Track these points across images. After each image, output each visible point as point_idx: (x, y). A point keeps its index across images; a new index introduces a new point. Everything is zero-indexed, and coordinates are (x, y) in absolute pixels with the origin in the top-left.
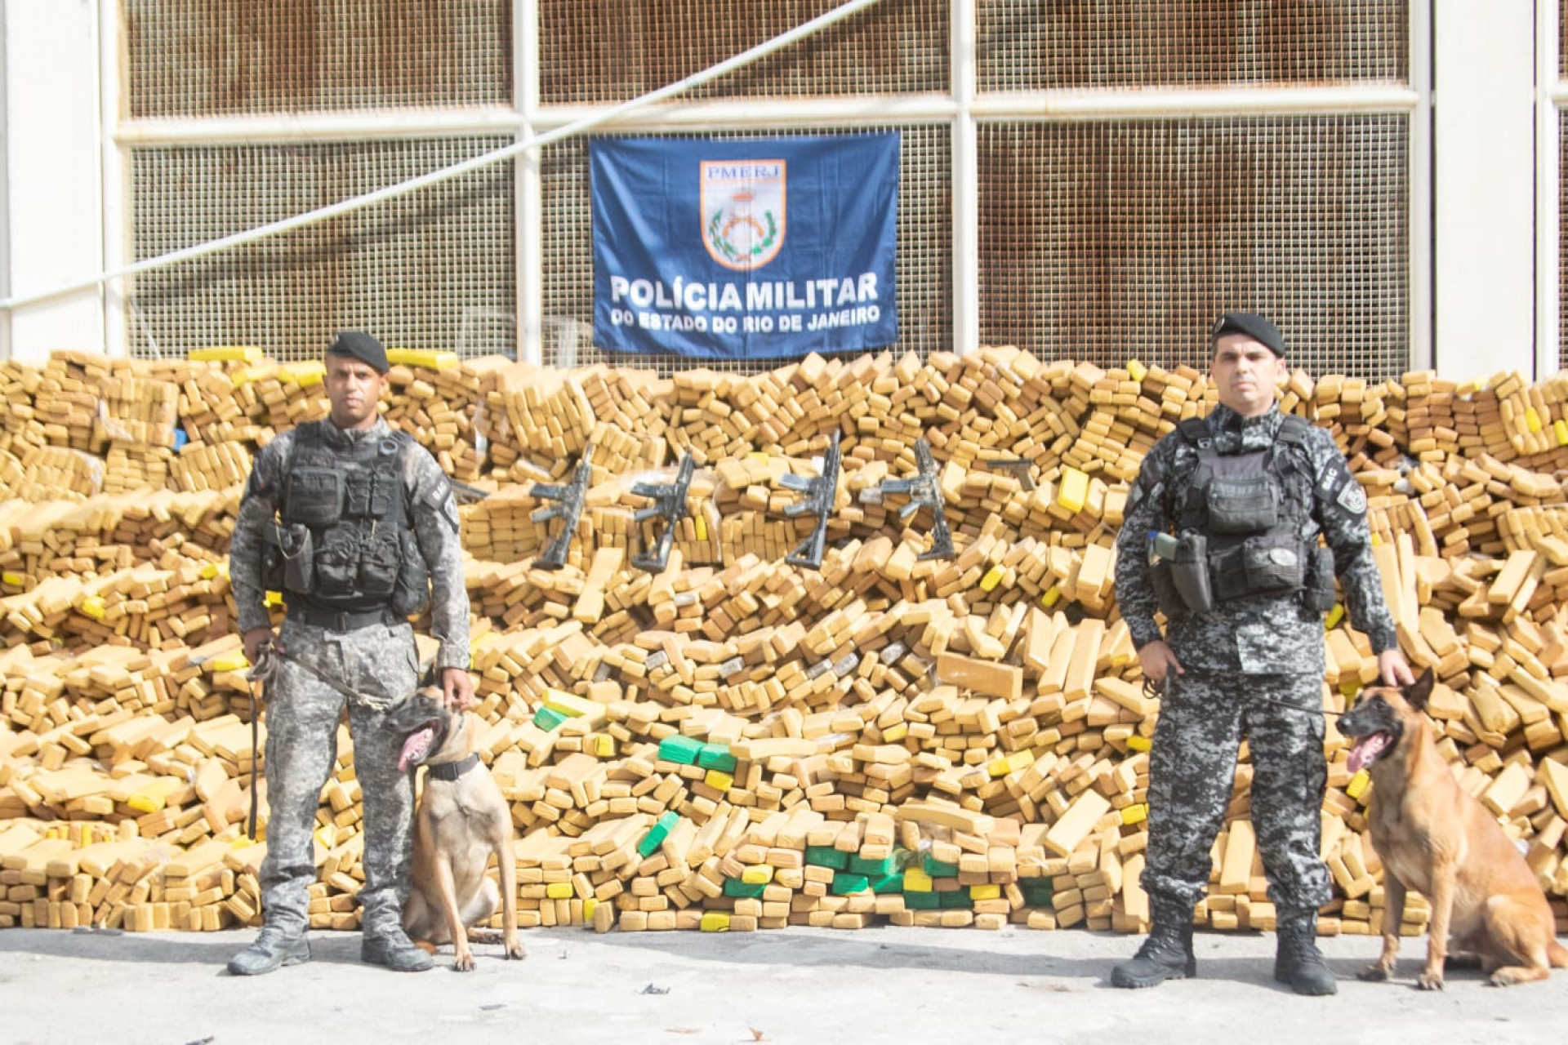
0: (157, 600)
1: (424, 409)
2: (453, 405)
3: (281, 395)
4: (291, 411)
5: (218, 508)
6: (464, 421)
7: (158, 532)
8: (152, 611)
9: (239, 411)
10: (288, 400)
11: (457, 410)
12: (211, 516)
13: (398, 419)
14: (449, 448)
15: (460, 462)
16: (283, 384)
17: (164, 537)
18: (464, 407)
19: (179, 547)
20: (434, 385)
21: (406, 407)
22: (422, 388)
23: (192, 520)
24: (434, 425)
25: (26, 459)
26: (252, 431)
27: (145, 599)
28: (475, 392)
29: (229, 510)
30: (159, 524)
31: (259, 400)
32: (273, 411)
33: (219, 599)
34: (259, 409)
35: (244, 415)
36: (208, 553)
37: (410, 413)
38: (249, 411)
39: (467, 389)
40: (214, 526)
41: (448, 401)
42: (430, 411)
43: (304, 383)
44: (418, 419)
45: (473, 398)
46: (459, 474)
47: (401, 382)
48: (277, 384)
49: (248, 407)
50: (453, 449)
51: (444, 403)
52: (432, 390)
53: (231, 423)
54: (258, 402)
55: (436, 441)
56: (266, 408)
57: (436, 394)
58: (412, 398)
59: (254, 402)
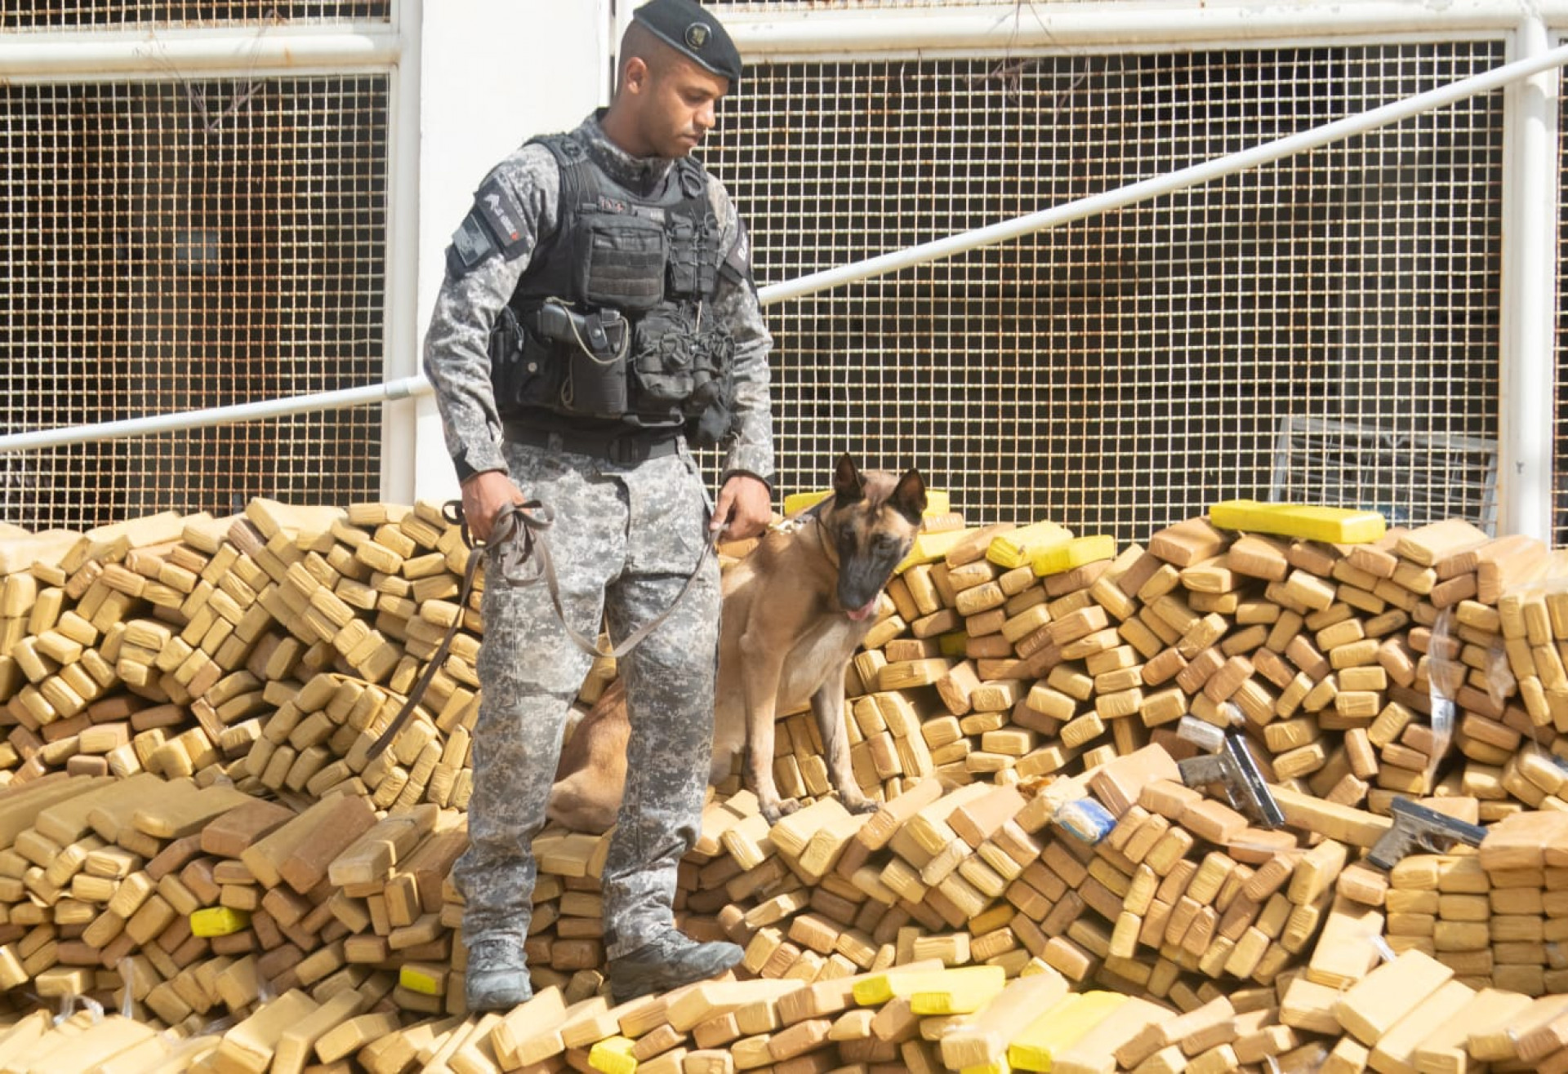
1: (1311, 635)
2: (1375, 626)
3: (994, 594)
4: (1015, 629)
5: (874, 842)
6: (1404, 662)
7: (739, 890)
9: (902, 626)
10: (1008, 606)
11: (1383, 638)
12: (856, 856)
13: (1249, 654)
14: (1367, 722)
15: (1392, 751)
16: (999, 570)
17: (750, 902)
18: (1403, 631)
19: (785, 924)
20: (1331, 580)
21: (1270, 627)
22: (1307, 586)
23: (815, 865)
24: (1334, 672)
25: (445, 718)
26: (930, 671)
27: (727, 1045)
28: (1426, 598)
29: (898, 847)
30: (741, 872)
31: (945, 602)
32: (974, 628)
33: (890, 1054)
34: (945, 622)
35: (908, 634)
36: (847, 940)
37: (1277, 640)
38: (921, 626)
39: (1410, 593)
40: (864, 880)
41: (1364, 616)
42: (1324, 638)
43: (1042, 570)
44: (1293, 655)
45: (1423, 612)
46: (1387, 779)
47: (1258, 572)
48: (985, 570)
49: (921, 616)
50: (1377, 724)
51: (1356, 622)
52: (1328, 593)
53: (883, 648)
54: (942, 607)
55: (1338, 705)
56: (960, 621)
57: (1336, 601)
58: (1283, 609)
59: (934, 606)
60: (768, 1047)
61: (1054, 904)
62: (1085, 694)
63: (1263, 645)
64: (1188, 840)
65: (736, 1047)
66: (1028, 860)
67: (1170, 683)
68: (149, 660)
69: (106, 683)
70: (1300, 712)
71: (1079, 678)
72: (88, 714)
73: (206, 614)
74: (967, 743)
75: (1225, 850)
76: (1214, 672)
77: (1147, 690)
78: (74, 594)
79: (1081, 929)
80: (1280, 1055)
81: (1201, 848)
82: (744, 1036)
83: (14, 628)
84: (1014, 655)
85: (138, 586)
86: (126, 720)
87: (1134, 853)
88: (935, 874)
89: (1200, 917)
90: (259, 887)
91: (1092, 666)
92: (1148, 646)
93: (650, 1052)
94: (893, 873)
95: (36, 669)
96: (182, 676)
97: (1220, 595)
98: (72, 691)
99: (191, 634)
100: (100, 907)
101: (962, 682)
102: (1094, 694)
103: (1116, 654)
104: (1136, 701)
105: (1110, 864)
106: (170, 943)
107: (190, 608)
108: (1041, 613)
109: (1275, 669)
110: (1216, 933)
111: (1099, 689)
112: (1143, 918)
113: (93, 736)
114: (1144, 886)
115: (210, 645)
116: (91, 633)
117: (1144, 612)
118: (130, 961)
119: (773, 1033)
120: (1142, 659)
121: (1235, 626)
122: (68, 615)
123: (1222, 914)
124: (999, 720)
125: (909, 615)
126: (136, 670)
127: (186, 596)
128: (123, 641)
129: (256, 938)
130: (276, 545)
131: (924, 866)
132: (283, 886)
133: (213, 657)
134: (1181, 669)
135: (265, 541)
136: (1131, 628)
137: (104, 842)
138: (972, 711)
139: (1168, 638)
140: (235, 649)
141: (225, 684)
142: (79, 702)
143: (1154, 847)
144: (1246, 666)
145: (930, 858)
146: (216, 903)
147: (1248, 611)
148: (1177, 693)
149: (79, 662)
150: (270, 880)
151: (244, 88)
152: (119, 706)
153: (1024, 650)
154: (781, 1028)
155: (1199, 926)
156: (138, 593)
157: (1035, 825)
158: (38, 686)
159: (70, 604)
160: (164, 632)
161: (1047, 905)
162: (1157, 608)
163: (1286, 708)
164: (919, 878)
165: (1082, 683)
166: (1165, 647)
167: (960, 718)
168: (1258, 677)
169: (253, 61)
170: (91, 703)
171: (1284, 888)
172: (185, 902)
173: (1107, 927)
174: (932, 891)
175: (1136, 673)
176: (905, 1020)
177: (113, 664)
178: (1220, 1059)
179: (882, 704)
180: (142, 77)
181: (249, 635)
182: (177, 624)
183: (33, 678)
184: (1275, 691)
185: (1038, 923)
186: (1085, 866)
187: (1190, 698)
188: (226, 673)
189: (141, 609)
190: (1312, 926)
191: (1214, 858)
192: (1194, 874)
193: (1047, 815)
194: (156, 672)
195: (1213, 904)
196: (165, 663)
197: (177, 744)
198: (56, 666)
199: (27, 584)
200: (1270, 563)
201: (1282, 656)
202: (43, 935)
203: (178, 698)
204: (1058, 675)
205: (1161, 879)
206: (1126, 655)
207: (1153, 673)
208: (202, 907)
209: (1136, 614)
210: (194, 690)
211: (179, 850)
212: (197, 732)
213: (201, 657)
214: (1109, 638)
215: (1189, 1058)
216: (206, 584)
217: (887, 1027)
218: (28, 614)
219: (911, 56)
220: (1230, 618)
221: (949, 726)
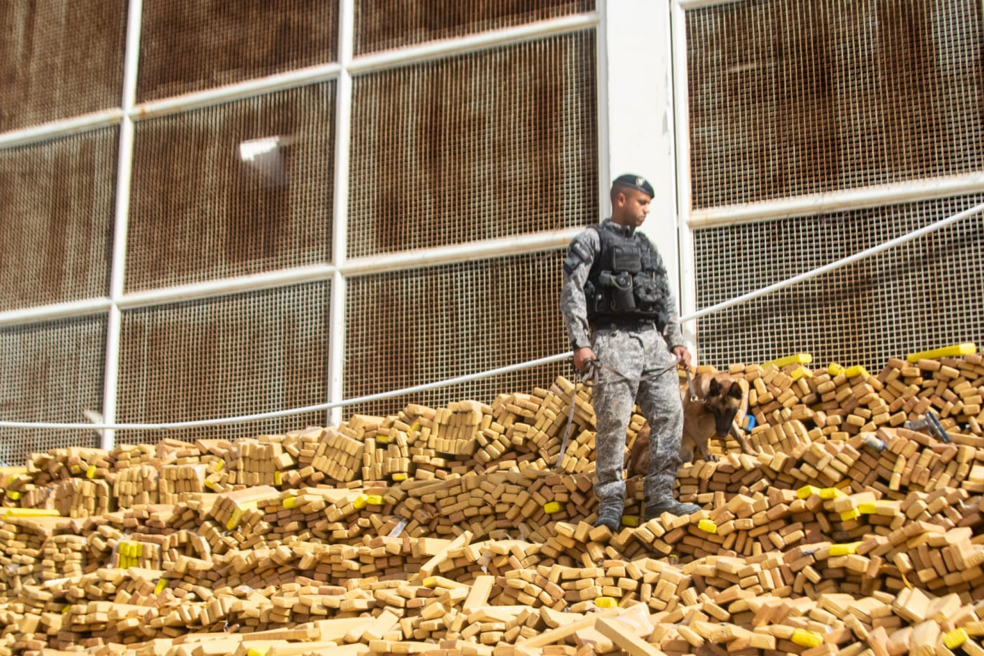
0: (760, 517)
1: (952, 389)
2: (975, 383)
3: (832, 384)
4: (840, 396)
5: (797, 458)
7: (746, 480)
8: (757, 526)
9: (797, 400)
10: (837, 388)
11: (979, 387)
12: (790, 463)
13: (929, 398)
14: (976, 416)
16: (832, 377)
17: (751, 484)
19: (764, 490)
20: (958, 368)
21: (935, 388)
22: (949, 370)
23: (775, 468)
24: (961, 399)
26: (809, 413)
27: (750, 517)
29: (806, 458)
30: (747, 474)
31: (813, 390)
32: (825, 398)
34: (813, 397)
35: (800, 402)
37: (938, 392)
38: (805, 399)
40: (794, 471)
41: (971, 381)
42: (956, 389)
43: (848, 376)
44: (945, 396)
47: (930, 368)
48: (827, 377)
49: (804, 395)
50: (980, 416)
51: (968, 383)
52: (957, 372)
53: (791, 409)
54: (812, 392)
55: (965, 410)
56: (819, 396)
57: (960, 376)
58: (939, 381)
59: (809, 391)
60: (766, 515)
61: (866, 476)
62: (868, 416)
63: (934, 394)
64: (916, 445)
65: (754, 517)
66: (856, 458)
67: (900, 410)
68: (523, 436)
69: (508, 446)
70: (950, 415)
71: (865, 410)
72: (502, 457)
73: (543, 417)
74: (825, 438)
75: (930, 448)
76: (916, 404)
77: (891, 414)
78: (496, 416)
79: (877, 484)
80: (965, 500)
81: (922, 448)
82: (756, 513)
83: (475, 429)
84: (840, 407)
85: (519, 410)
86: (516, 459)
87: (896, 451)
88: (821, 465)
89: (925, 471)
90: (569, 493)
91: (870, 406)
92: (890, 399)
93: (721, 521)
94: (805, 467)
95: (484, 441)
96: (535, 440)
97: (916, 377)
98: (496, 449)
99: (538, 425)
100: (511, 504)
101: (821, 417)
102: (872, 416)
103: (878, 401)
104: (887, 417)
105: (887, 459)
106: (536, 518)
107: (537, 417)
108: (849, 391)
109: (938, 402)
110: (930, 477)
111: (874, 413)
112: (902, 475)
113: (503, 464)
114: (901, 463)
115: (545, 428)
116: (502, 428)
117: (888, 387)
118: (523, 525)
119: (767, 510)
120: (888, 403)
121: (922, 388)
122: (494, 423)
123: (931, 471)
124: (836, 428)
125: (800, 395)
126: (519, 439)
127: (535, 413)
128: (514, 430)
129: (568, 514)
130: (567, 391)
131: (817, 463)
132: (578, 491)
133: (546, 433)
134: (903, 405)
135: (563, 390)
136: (883, 392)
137: (511, 484)
138: (826, 426)
139: (897, 394)
140: (554, 430)
141: (550, 442)
142: (499, 453)
143: (903, 448)
144: (929, 401)
145: (818, 459)
146: (553, 500)
147: (927, 383)
148: (903, 413)
149: (499, 440)
150: (573, 489)
151: (549, 252)
152: (513, 454)
153: (843, 405)
154: (771, 507)
155: (923, 475)
156: (518, 413)
157: (857, 445)
158: (484, 448)
159: (495, 420)
160: (528, 426)
161: (863, 476)
162: (893, 384)
163: (944, 414)
164: (815, 468)
165: (867, 412)
166: (896, 398)
167: (822, 428)
168: (933, 406)
169: (553, 243)
170: (503, 454)
171: (955, 458)
172: (542, 501)
173: (887, 483)
174: (820, 473)
175: (887, 408)
176: (818, 501)
177: (510, 439)
178: (941, 502)
179: (793, 424)
180: (514, 253)
181: (559, 424)
182: (532, 423)
183: (483, 445)
184: (939, 410)
185: (861, 483)
186: (877, 460)
187: (908, 415)
188: (550, 438)
189: (520, 419)
190: (966, 471)
191: (927, 450)
192: (920, 457)
193: (862, 441)
194: (526, 440)
195: (928, 467)
196: (529, 436)
197: (534, 464)
198: (491, 440)
199: (480, 414)
200: (933, 365)
201: (942, 398)
202: (491, 519)
203: (534, 449)
204: (857, 410)
205: (907, 460)
206: (882, 402)
207: (893, 407)
208: (548, 502)
209: (885, 388)
210: (540, 445)
211: (539, 482)
212: (541, 460)
213: (542, 433)
214: (875, 396)
215: (928, 504)
216: (543, 408)
217: (811, 505)
218: (480, 425)
219: (785, 217)
220: (920, 386)
221: (818, 431)
